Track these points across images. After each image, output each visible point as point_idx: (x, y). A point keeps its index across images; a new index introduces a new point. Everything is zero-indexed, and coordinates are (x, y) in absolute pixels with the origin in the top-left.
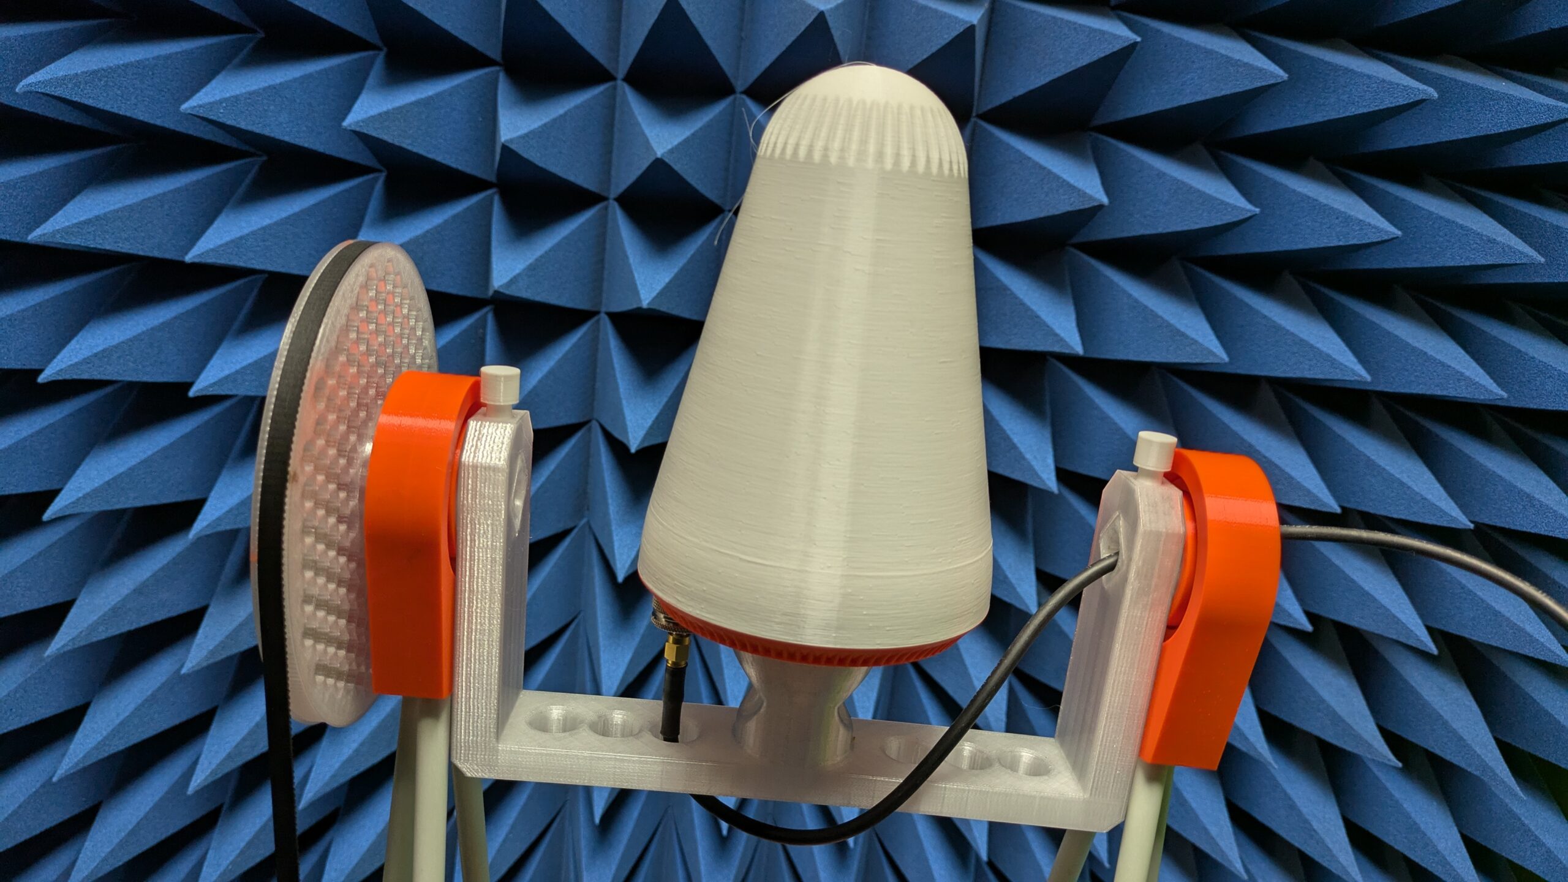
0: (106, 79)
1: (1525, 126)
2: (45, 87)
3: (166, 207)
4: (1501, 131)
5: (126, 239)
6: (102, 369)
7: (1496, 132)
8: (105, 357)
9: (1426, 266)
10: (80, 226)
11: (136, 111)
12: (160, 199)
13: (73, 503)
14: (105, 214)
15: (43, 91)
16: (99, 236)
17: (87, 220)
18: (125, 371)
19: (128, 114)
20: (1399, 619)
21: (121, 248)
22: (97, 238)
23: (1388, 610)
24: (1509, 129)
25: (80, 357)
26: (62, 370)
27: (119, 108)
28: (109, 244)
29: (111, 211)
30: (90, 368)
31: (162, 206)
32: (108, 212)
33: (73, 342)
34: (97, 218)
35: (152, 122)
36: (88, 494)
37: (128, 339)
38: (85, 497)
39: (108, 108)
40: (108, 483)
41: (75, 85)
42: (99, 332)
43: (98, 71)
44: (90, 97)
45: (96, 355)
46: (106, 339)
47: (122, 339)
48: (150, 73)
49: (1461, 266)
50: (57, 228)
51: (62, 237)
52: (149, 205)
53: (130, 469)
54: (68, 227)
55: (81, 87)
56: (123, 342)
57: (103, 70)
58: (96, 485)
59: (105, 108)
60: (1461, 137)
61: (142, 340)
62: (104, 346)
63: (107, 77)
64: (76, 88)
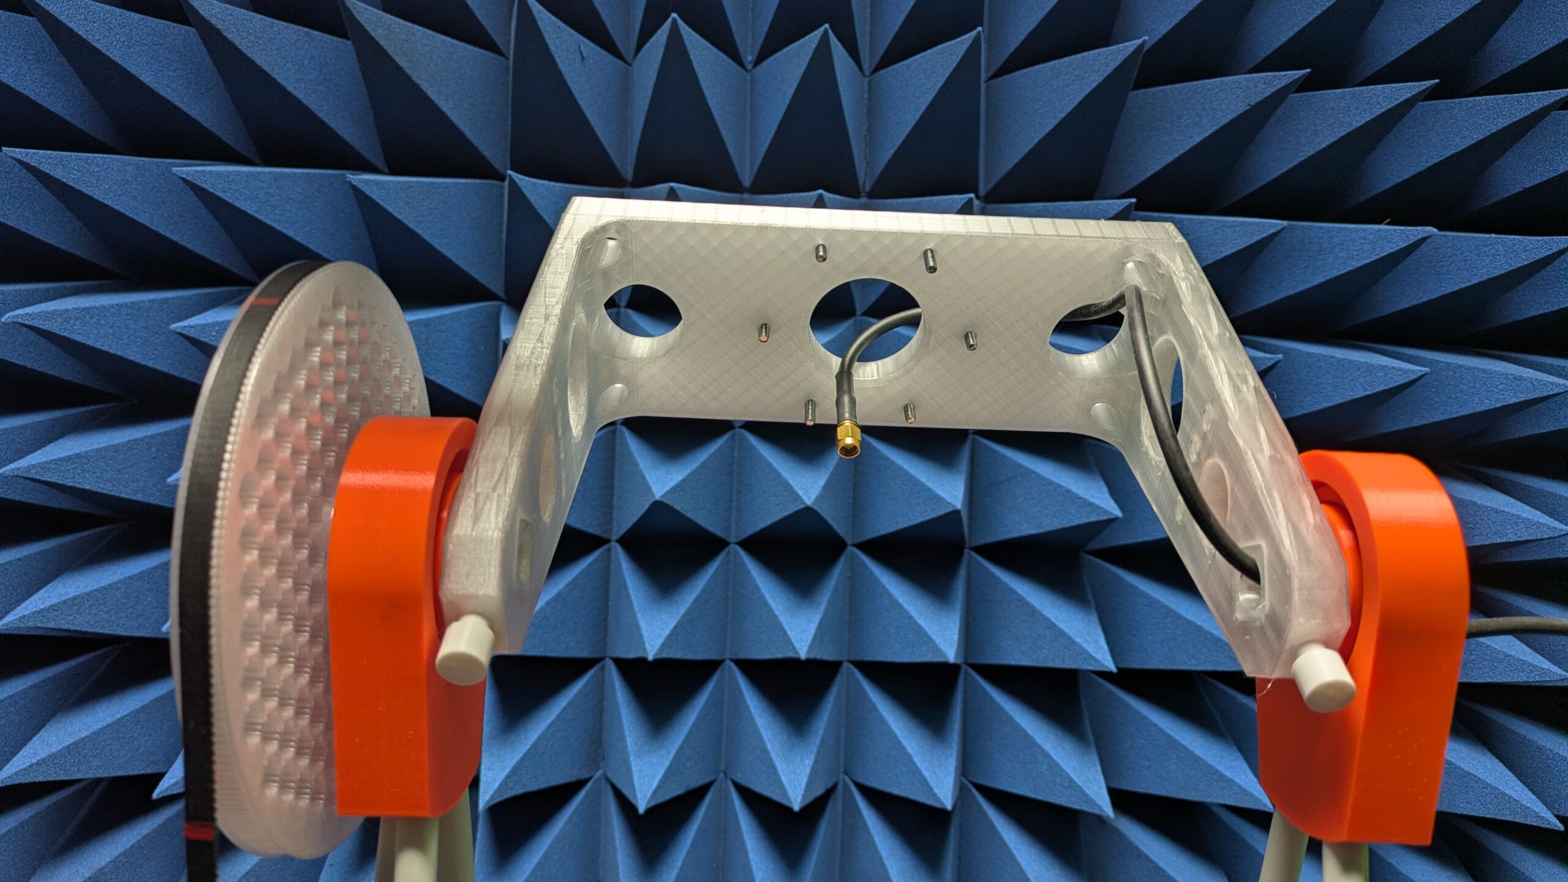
0: (98, 317)
1: (1526, 263)
2: (32, 320)
3: (153, 449)
4: (1503, 272)
5: (107, 480)
6: (70, 618)
7: (1498, 274)
8: (76, 605)
9: (1455, 416)
10: (59, 463)
11: (128, 351)
12: (148, 441)
13: (25, 770)
14: (86, 452)
15: (30, 323)
16: (79, 475)
17: (66, 457)
18: (97, 622)
19: (119, 353)
20: (1510, 797)
21: (102, 489)
22: (77, 477)
23: (1496, 789)
24: (1510, 269)
25: (48, 604)
26: (24, 616)
27: (110, 346)
28: (89, 484)
29: (94, 450)
30: (57, 616)
31: (149, 449)
32: (90, 451)
33: (42, 591)
34: (78, 456)
35: (144, 363)
36: (43, 760)
37: (101, 587)
38: (38, 763)
39: (98, 345)
40: (67, 747)
41: (65, 320)
42: (71, 582)
43: (90, 308)
44: (80, 334)
45: (65, 602)
46: (78, 587)
47: (95, 587)
48: (145, 314)
49: (1493, 409)
50: (33, 463)
51: (37, 473)
52: (135, 446)
53: (94, 733)
54: (46, 463)
55: (72, 322)
56: (97, 590)
57: (97, 308)
58: (54, 750)
59: (95, 346)
60: (1463, 286)
61: (118, 589)
62: (76, 594)
63: (99, 315)
64: (65, 323)
